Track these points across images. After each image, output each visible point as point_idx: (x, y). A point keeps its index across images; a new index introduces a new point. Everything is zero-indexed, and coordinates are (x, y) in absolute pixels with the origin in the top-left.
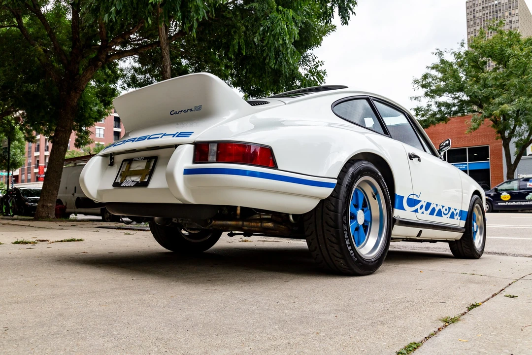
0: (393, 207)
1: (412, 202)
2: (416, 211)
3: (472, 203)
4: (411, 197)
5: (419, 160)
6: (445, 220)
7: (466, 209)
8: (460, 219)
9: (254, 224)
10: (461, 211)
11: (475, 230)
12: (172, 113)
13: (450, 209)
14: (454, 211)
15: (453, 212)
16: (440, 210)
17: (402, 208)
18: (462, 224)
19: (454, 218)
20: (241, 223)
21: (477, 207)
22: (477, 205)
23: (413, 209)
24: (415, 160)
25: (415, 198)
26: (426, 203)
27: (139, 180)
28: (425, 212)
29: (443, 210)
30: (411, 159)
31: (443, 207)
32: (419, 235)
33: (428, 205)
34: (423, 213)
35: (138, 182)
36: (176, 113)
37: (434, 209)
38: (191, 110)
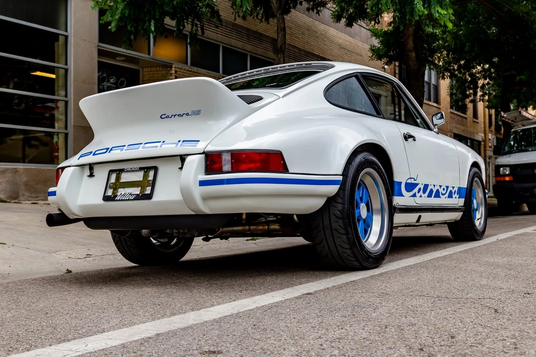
0: (393, 195)
1: (410, 187)
2: (414, 195)
3: (471, 177)
4: (408, 181)
5: (414, 140)
6: (443, 201)
7: (465, 185)
8: (459, 198)
9: (261, 227)
10: (459, 188)
11: (475, 208)
12: (163, 117)
13: (447, 187)
14: (452, 189)
15: (451, 191)
16: (438, 191)
17: (401, 195)
18: (461, 202)
19: (452, 198)
20: (247, 227)
21: (476, 181)
22: (476, 179)
23: (411, 193)
24: (411, 140)
25: (413, 181)
26: (423, 185)
27: (138, 193)
28: (423, 195)
29: (441, 190)
30: (406, 140)
31: (440, 186)
32: (418, 220)
33: (426, 186)
34: (421, 196)
35: (138, 195)
36: (168, 117)
37: (431, 191)
38: (187, 114)
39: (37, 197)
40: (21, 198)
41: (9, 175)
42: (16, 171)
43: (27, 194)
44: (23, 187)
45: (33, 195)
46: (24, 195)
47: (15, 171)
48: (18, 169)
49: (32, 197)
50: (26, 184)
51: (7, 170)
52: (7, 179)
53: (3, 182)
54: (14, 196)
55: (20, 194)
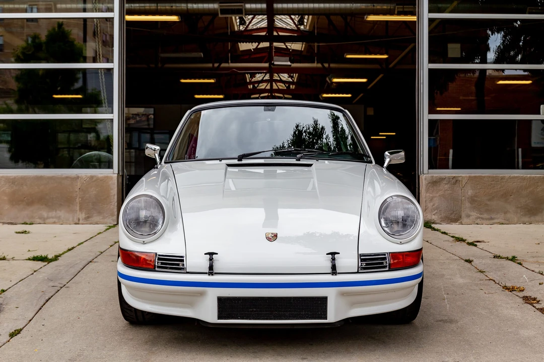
39: (492, 219)
40: (465, 220)
41: (445, 186)
42: (456, 181)
43: (474, 214)
44: (467, 204)
45: (485, 216)
46: (468, 216)
47: (454, 180)
48: (460, 179)
49: (482, 218)
50: (472, 200)
51: (441, 179)
52: (441, 193)
53: (435, 197)
54: (452, 216)
55: (463, 215)
